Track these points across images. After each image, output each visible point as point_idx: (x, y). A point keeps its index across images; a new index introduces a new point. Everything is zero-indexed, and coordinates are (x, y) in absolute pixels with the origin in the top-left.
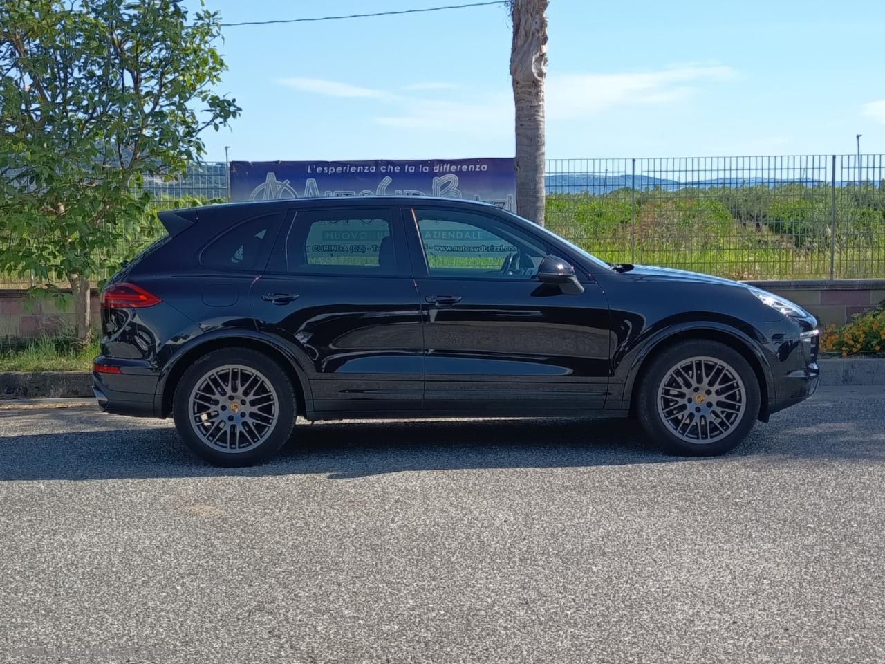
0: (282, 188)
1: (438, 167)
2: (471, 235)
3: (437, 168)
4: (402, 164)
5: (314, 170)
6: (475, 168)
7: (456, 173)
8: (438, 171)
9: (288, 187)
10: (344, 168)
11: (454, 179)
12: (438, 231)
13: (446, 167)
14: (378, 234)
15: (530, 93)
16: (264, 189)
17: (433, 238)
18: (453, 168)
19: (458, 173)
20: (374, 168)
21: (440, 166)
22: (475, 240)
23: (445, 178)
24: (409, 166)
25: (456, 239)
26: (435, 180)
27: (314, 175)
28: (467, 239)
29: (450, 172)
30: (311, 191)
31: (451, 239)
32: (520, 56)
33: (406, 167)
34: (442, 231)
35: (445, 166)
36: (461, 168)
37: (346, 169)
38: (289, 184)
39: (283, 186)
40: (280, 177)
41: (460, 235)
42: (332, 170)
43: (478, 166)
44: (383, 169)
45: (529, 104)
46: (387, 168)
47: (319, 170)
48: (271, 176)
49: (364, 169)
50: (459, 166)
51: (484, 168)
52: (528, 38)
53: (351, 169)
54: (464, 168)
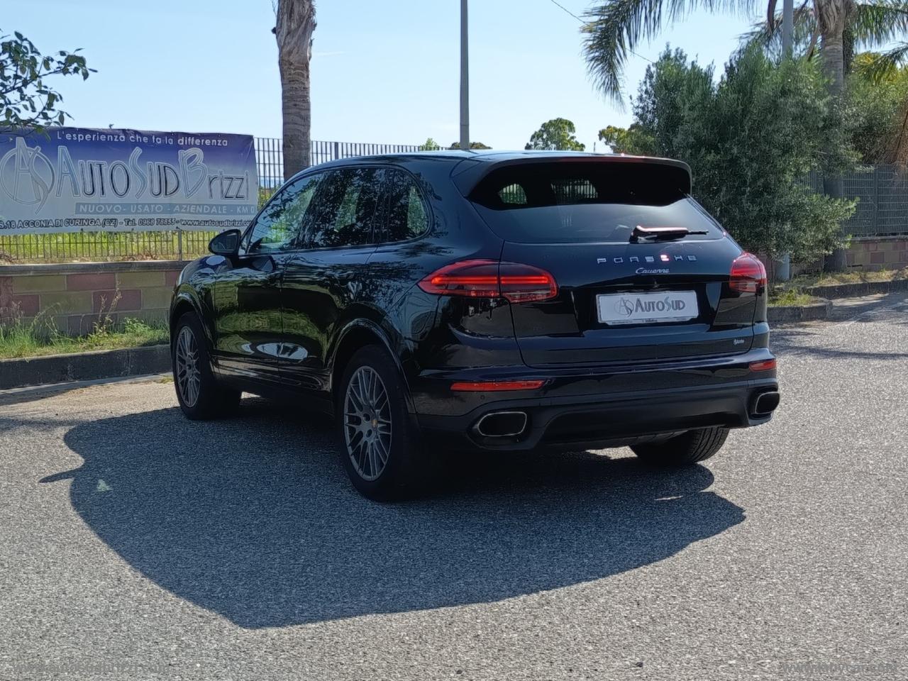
0: (33, 155)
1: (183, 140)
2: (217, 209)
3: (181, 141)
4: (149, 135)
5: (63, 136)
6: (217, 143)
7: (200, 146)
8: (183, 144)
9: (40, 155)
10: (94, 136)
11: (199, 153)
12: (187, 205)
13: (191, 140)
14: (132, 207)
15: (303, 76)
16: (14, 156)
17: (180, 212)
18: (198, 142)
19: (203, 147)
20: (124, 137)
21: (185, 139)
22: (220, 214)
23: (191, 151)
24: (156, 138)
25: (203, 213)
26: (181, 153)
27: (65, 142)
28: (214, 213)
29: (195, 146)
30: (64, 160)
31: (199, 213)
32: (295, 39)
33: (153, 138)
34: (191, 205)
35: (189, 140)
36: (204, 142)
37: (96, 137)
38: (41, 151)
39: (35, 152)
40: (31, 143)
41: (207, 209)
42: (81, 137)
43: (220, 141)
44: (132, 139)
45: (303, 86)
46: (136, 137)
47: (68, 136)
48: (20, 141)
49: (114, 138)
50: (203, 141)
51: (225, 143)
52: (302, 22)
53: (101, 137)
54: (208, 142)
